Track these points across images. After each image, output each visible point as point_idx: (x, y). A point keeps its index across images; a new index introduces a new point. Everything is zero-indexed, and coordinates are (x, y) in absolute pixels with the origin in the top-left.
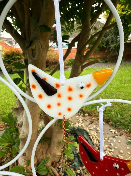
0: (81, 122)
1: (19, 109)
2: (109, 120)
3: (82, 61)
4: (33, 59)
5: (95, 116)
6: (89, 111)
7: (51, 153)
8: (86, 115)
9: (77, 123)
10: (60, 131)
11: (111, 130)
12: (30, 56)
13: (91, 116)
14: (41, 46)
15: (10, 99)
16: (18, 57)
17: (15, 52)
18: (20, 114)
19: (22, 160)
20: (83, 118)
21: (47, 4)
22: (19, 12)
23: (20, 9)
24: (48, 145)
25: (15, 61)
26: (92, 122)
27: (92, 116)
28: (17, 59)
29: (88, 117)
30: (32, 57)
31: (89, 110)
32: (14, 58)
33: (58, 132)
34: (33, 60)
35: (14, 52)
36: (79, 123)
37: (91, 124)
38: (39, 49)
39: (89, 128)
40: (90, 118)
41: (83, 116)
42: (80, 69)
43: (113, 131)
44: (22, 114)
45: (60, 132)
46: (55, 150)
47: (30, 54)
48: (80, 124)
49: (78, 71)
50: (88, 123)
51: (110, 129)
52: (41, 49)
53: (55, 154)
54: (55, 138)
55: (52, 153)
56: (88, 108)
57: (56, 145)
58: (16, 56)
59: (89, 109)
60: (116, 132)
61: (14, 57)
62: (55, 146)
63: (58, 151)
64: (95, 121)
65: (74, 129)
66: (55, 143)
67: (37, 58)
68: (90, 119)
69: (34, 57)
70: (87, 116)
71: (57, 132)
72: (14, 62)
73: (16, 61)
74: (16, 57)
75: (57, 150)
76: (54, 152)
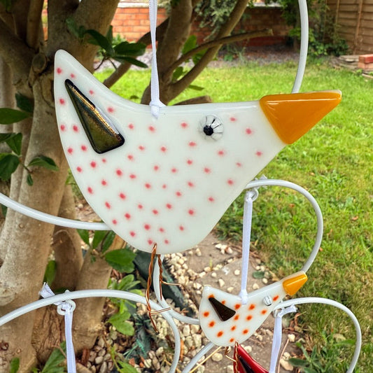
10: (101, 270)
33: (96, 272)
43: (223, 247)
46: (86, 319)
47: (44, 92)
51: (216, 244)
53: (87, 329)
60: (230, 250)
62: (86, 310)
63: (93, 321)
76: (82, 325)
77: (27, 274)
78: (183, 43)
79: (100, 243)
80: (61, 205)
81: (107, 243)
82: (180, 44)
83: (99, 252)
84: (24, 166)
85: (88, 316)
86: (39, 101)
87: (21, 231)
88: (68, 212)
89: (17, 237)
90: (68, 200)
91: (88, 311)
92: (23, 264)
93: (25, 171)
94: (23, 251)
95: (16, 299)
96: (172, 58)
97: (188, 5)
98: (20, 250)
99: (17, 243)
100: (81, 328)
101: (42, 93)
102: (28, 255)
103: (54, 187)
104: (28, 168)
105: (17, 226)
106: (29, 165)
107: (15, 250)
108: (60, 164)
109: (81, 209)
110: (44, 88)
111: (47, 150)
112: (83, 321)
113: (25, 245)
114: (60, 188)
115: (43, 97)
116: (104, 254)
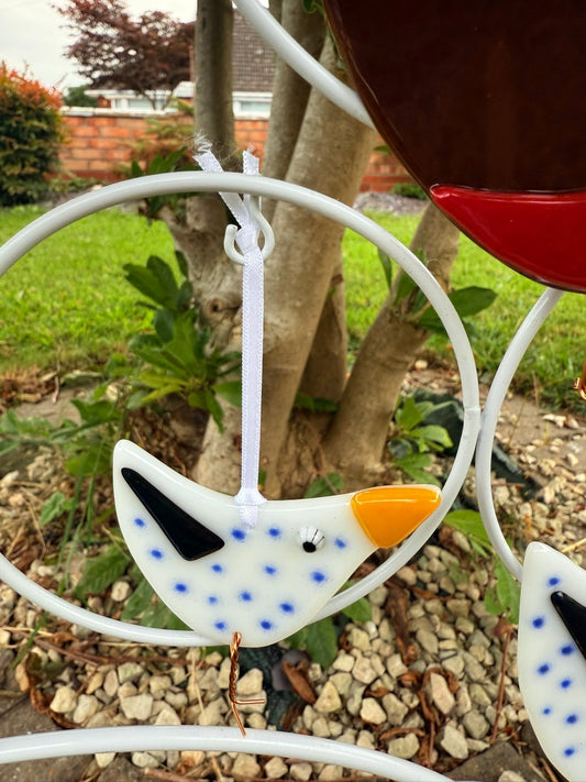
2: (527, 384)
7: (339, 462)
8: (421, 364)
10: (399, 358)
11: (551, 417)
13: (441, 370)
16: (36, 123)
17: (24, 96)
18: (216, 262)
19: (224, 473)
24: (321, 433)
25: (20, 141)
28: (33, 136)
29: (428, 373)
32: (16, 129)
33: (388, 363)
35: (15, 98)
40: (438, 375)
43: (560, 420)
45: (398, 362)
46: (360, 450)
51: (543, 415)
53: (363, 467)
54: (370, 393)
55: (342, 464)
57: (367, 427)
58: (27, 118)
60: (574, 423)
61: (17, 122)
62: (362, 432)
63: (372, 457)
66: (366, 415)
68: (441, 381)
70: (422, 370)
71: (383, 365)
72: (16, 147)
73: (26, 143)
74: (28, 124)
75: (368, 453)
76: (354, 461)
77: (298, 304)
85: (365, 444)
91: (365, 436)
92: (294, 282)
95: (277, 348)
100: (350, 466)
102: (304, 265)
112: (354, 454)
113: (302, 240)
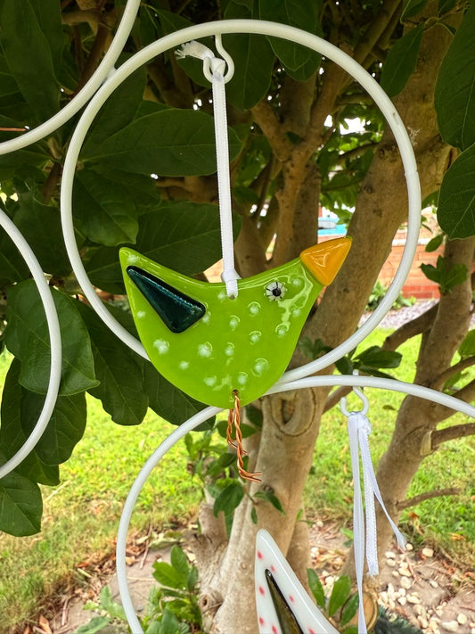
0: (406, 583)
1: (208, 541)
3: (434, 416)
4: (282, 428)
5: (462, 566)
6: (437, 537)
8: (427, 552)
9: (391, 588)
12: (274, 416)
14: (311, 397)
15: (152, 437)
18: (211, 562)
20: (412, 564)
21: (346, 291)
22: (242, 262)
23: (248, 257)
26: (450, 594)
27: (449, 562)
29: (432, 564)
30: (279, 422)
31: (439, 535)
34: (282, 432)
36: (398, 587)
37: (448, 599)
38: (307, 405)
39: (439, 621)
40: (442, 569)
41: (413, 555)
42: (427, 444)
44: (218, 562)
47: (274, 412)
48: (402, 591)
49: (419, 449)
50: (435, 595)
52: (313, 406)
56: (435, 522)
59: (439, 531)
64: (461, 590)
65: (383, 620)
67: (298, 429)
68: (442, 578)
69: (285, 422)
78: (460, 343)
79: (339, 610)
80: (293, 538)
81: (348, 612)
82: (455, 344)
83: (336, 622)
84: (249, 496)
86: (269, 420)
87: (243, 573)
88: (300, 548)
89: (238, 580)
90: (300, 532)
93: (250, 503)
94: (244, 599)
96: (442, 362)
97: (465, 291)
98: (241, 596)
99: (238, 585)
101: (271, 412)
103: (282, 525)
104: (254, 498)
105: (239, 564)
106: (256, 495)
107: (236, 594)
108: (290, 498)
109: (320, 529)
110: (273, 407)
111: (275, 479)
114: (289, 527)
115: (272, 418)
116: (344, 627)
